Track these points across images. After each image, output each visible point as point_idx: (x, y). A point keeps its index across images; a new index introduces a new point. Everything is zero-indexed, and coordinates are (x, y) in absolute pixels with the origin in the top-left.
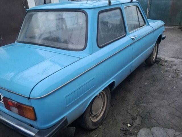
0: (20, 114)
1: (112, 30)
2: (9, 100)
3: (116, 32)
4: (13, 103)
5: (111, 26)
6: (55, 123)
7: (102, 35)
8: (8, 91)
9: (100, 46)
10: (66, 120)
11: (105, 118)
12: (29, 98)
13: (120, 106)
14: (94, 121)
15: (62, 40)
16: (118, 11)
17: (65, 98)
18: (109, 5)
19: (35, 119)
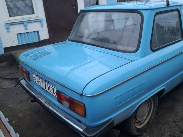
0: (71, 108)
1: (167, 33)
2: (62, 94)
3: (172, 36)
4: (65, 98)
5: (166, 29)
6: (103, 122)
7: (156, 38)
8: (62, 86)
9: (153, 49)
10: (113, 121)
11: (149, 126)
12: (81, 95)
13: (167, 116)
14: (137, 127)
15: (111, 41)
16: (176, 13)
17: (114, 100)
18: (167, 6)
19: (85, 116)
